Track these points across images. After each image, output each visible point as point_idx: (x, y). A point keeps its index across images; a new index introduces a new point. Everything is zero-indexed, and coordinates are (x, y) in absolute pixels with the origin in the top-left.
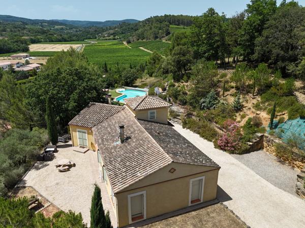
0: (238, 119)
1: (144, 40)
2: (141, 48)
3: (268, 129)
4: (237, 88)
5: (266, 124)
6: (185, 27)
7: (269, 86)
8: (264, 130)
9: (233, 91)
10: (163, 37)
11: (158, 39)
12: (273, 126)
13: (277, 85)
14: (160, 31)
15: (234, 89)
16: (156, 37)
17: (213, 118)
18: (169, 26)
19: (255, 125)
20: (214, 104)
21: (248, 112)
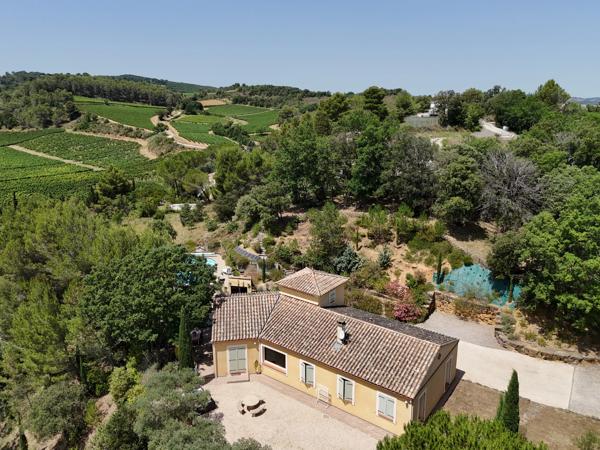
0: (393, 278)
1: (15, 130)
2: (15, 147)
3: (434, 284)
4: (371, 236)
5: (430, 279)
6: (110, 102)
7: (414, 231)
8: (431, 287)
9: (366, 241)
10: (63, 122)
11: (52, 127)
12: (440, 280)
13: (425, 229)
14: (54, 109)
15: (366, 238)
16: (47, 123)
17: (364, 283)
18: (72, 99)
19: (417, 283)
20: (355, 263)
21: (401, 267)
